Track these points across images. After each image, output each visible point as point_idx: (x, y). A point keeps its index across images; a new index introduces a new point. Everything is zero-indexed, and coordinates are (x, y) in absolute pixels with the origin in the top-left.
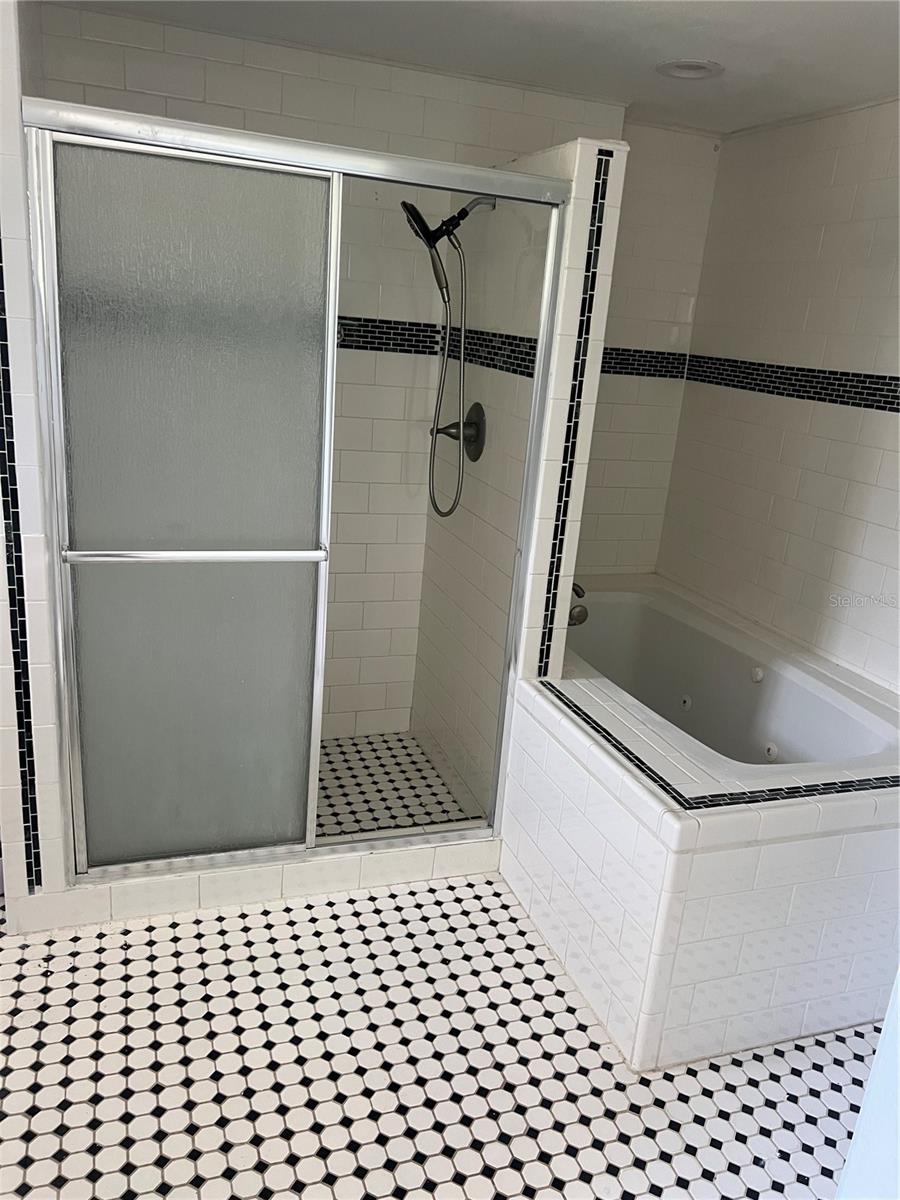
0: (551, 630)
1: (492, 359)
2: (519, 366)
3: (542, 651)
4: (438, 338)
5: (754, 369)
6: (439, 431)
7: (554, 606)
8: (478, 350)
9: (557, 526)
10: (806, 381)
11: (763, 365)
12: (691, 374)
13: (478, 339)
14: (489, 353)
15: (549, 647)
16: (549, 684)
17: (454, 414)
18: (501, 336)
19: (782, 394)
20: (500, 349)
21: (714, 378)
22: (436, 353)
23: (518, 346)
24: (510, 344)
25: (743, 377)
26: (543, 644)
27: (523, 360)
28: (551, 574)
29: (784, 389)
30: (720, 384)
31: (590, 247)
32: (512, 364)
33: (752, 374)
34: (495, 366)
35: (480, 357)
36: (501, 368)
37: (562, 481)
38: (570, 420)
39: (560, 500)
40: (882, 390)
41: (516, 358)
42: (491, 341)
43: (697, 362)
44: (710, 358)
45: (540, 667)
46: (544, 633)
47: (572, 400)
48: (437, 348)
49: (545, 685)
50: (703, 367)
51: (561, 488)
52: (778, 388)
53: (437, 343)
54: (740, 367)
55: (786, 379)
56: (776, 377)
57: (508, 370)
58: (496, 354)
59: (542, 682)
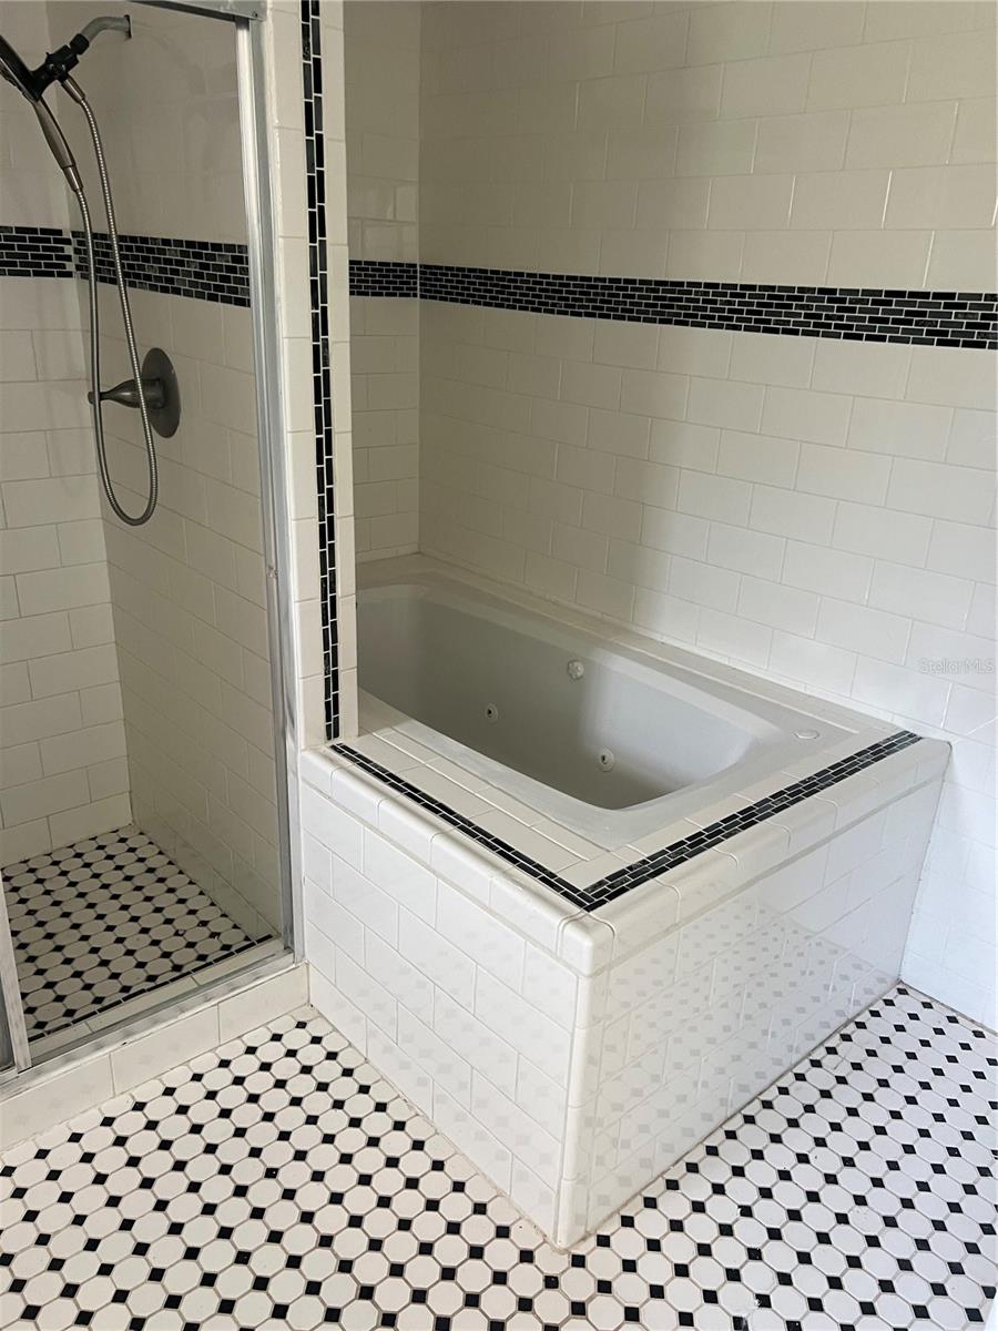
0: (335, 674)
1: (171, 281)
2: (220, 288)
3: (327, 705)
4: (69, 250)
5: (510, 281)
6: (102, 396)
7: (335, 640)
8: (141, 267)
9: (322, 527)
10: (581, 293)
11: (521, 274)
12: (426, 291)
13: (139, 249)
14: (163, 270)
15: (336, 697)
16: (345, 747)
17: (121, 368)
18: (179, 243)
19: (552, 312)
20: (181, 263)
21: (458, 294)
22: (69, 275)
23: (213, 257)
24: (197, 255)
25: (497, 292)
26: (327, 696)
27: (225, 279)
28: (324, 597)
29: (554, 305)
30: (467, 302)
31: (307, 95)
32: (207, 287)
33: (509, 287)
34: (177, 291)
35: (148, 277)
36: (188, 294)
37: (320, 461)
38: (316, 369)
39: (321, 490)
40: (680, 300)
41: (211, 277)
42: (163, 252)
43: (431, 273)
44: (448, 268)
45: (328, 727)
46: (327, 680)
47: (316, 338)
48: (70, 266)
49: (340, 752)
50: (441, 280)
51: (320, 471)
52: (546, 304)
53: (68, 258)
54: (491, 279)
55: (554, 291)
56: (541, 290)
57: (200, 296)
58: (175, 272)
59: (334, 748)
